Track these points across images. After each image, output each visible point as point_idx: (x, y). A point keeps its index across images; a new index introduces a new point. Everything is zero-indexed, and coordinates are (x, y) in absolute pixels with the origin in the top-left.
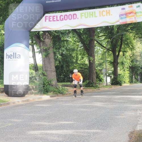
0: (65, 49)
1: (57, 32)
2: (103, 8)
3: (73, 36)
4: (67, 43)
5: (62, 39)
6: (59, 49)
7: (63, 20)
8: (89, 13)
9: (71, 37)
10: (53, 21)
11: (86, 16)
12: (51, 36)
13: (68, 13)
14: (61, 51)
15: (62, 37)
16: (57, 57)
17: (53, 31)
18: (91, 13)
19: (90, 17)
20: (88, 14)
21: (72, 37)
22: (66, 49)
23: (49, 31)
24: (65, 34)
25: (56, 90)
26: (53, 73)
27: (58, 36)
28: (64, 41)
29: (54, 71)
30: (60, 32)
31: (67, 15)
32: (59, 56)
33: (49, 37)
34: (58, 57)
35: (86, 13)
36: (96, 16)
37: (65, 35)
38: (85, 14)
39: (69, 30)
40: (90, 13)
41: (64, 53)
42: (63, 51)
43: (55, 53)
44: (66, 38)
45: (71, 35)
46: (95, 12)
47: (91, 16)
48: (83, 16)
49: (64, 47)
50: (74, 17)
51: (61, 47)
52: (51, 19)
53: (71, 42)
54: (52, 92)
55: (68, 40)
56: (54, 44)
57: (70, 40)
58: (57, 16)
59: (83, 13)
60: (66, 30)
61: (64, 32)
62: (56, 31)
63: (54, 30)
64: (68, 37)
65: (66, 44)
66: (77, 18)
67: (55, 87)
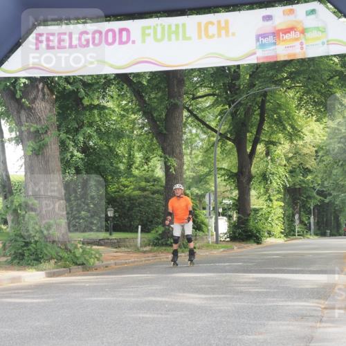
0: (96, 131)
1: (71, 81)
2: (209, 12)
3: (119, 95)
4: (100, 115)
5: (86, 102)
6: (77, 131)
8: (166, 27)
9: (112, 97)
11: (159, 36)
12: (53, 94)
14: (81, 139)
15: (87, 95)
16: (69, 154)
17: (60, 78)
18: (173, 28)
19: (170, 39)
20: (163, 28)
21: (115, 96)
22: (98, 131)
23: (48, 78)
24: (96, 87)
25: (65, 255)
27: (75, 93)
28: (92, 107)
30: (81, 80)
32: (75, 153)
33: (46, 97)
34: (72, 156)
35: (159, 28)
37: (96, 90)
38: (155, 29)
39: (106, 76)
40: (170, 26)
41: (91, 143)
42: (90, 137)
43: (63, 146)
44: (98, 98)
45: (113, 90)
46: (184, 25)
47: (173, 37)
48: (149, 35)
49: (91, 125)
51: (81, 127)
53: (114, 111)
54: (53, 262)
55: (106, 104)
56: (62, 116)
57: (110, 104)
60: (98, 76)
61: (94, 81)
62: (67, 79)
63: (64, 75)
64: (103, 98)
65: (98, 119)
66: (131, 42)
67: (63, 247)
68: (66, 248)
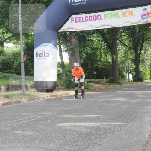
2: (126, 9)
4: (91, 42)
5: (87, 38)
6: (84, 48)
7: (88, 21)
8: (112, 14)
9: (95, 37)
10: (79, 22)
11: (110, 17)
12: (77, 36)
13: (92, 15)
14: (85, 50)
15: (87, 36)
16: (82, 55)
17: (79, 31)
18: (115, 14)
19: (113, 18)
20: (111, 14)
21: (96, 37)
22: (91, 48)
23: (75, 31)
27: (84, 36)
28: (89, 40)
30: (85, 32)
31: (91, 16)
33: (75, 37)
34: (83, 56)
36: (119, 16)
37: (90, 35)
38: (109, 15)
39: (93, 30)
42: (88, 50)
43: (80, 52)
44: (90, 37)
45: (95, 35)
46: (118, 13)
47: (115, 17)
48: (107, 16)
49: (88, 46)
50: (98, 18)
52: (77, 20)
53: (95, 41)
55: (93, 39)
56: (80, 43)
57: (94, 39)
58: (82, 17)
59: (107, 14)
60: (90, 30)
61: (89, 32)
62: (81, 32)
63: (80, 30)
64: (92, 37)
65: (90, 44)
66: (101, 19)
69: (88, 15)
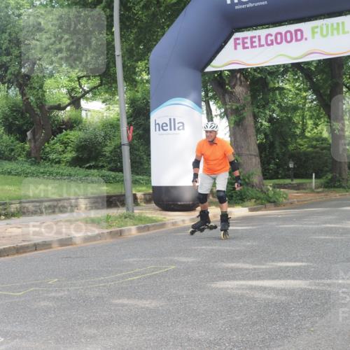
0: (277, 106)
3: (294, 79)
4: (280, 94)
5: (271, 85)
6: (264, 107)
7: (272, 44)
8: (330, 26)
9: (289, 81)
10: (253, 47)
11: (325, 33)
12: (247, 81)
13: (283, 29)
14: (267, 112)
15: (271, 80)
16: (259, 124)
17: (251, 69)
18: (335, 26)
19: (332, 34)
20: (327, 27)
21: (291, 80)
22: (280, 106)
23: (243, 69)
24: (277, 74)
25: (262, 196)
26: (254, 160)
27: (263, 79)
28: (274, 89)
29: (255, 156)
30: (267, 70)
31: (281, 34)
32: (264, 123)
33: (243, 83)
34: (261, 125)
35: (324, 27)
36: (346, 30)
37: (277, 76)
38: (321, 28)
39: (284, 66)
40: (332, 25)
41: (275, 115)
42: (273, 111)
43: (255, 117)
44: (278, 82)
45: (289, 76)
46: (343, 23)
47: (335, 32)
48: (317, 32)
49: (274, 102)
50: (297, 37)
51: (267, 104)
52: (247, 43)
53: (290, 91)
54: (253, 200)
55: (284, 86)
56: (254, 97)
57: (287, 86)
58: (259, 37)
59: (317, 27)
60: (277, 66)
61: (275, 70)
62: (256, 70)
63: (254, 66)
64: (282, 82)
65: (279, 97)
66: (304, 39)
67: (260, 190)
68: (262, 191)
69: (274, 30)
